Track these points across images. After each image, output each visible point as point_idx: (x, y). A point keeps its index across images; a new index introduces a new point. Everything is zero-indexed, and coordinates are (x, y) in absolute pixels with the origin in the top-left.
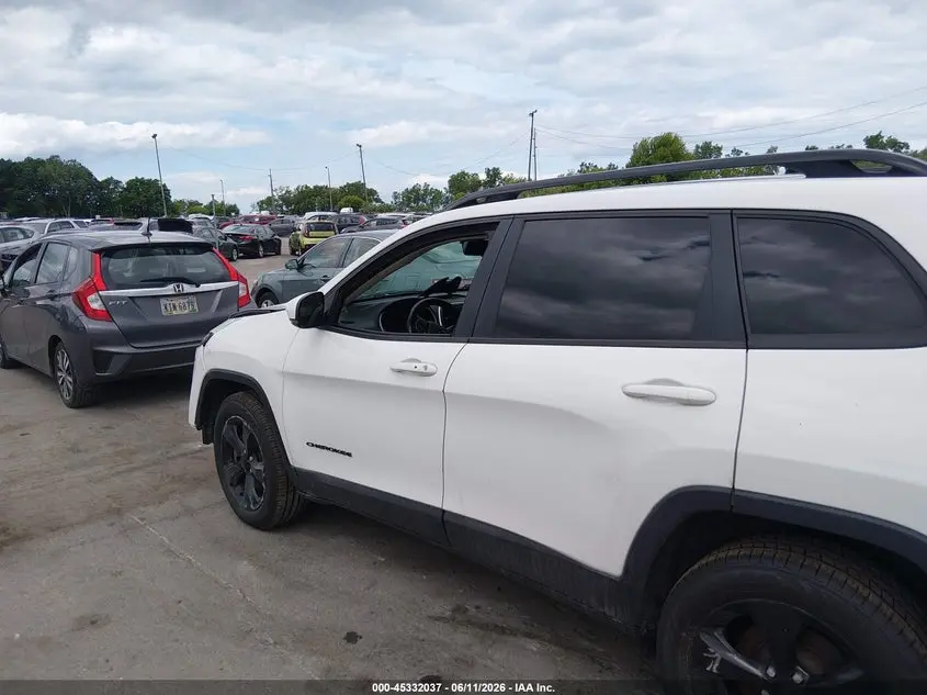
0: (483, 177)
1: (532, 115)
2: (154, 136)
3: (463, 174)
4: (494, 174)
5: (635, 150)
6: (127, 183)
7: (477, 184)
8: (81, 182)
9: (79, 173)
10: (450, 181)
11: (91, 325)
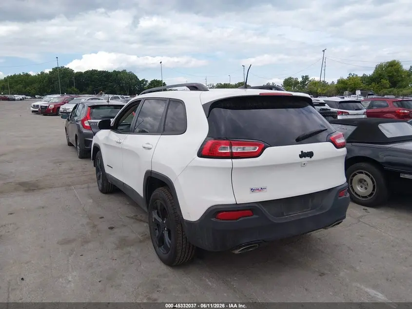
0: (300, 80)
1: (324, 51)
2: (161, 63)
3: (290, 78)
4: (306, 78)
5: (376, 68)
6: (151, 82)
7: (297, 83)
8: (133, 81)
9: (132, 77)
10: (284, 82)
11: (85, 131)
